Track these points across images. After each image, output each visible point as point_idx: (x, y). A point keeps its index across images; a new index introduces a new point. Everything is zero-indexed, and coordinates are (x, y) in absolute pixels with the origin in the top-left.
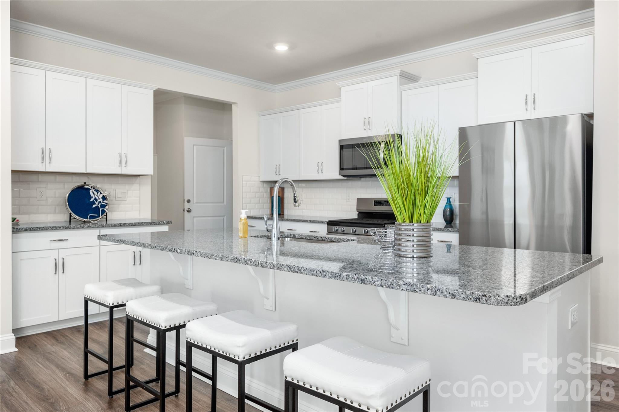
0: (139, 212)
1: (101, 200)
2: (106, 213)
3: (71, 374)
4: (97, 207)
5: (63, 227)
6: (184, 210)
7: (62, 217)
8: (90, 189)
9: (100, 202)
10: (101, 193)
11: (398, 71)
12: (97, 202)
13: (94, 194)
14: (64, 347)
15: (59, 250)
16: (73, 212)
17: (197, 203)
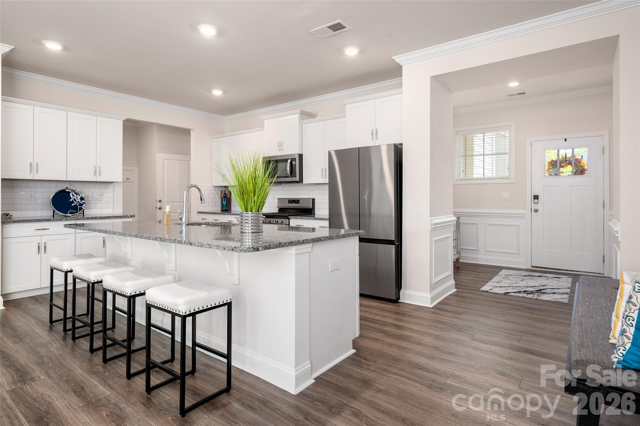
0: (112, 209)
1: (79, 200)
2: (83, 209)
3: (41, 321)
4: (76, 205)
5: (45, 220)
6: (156, 208)
7: (48, 213)
8: (71, 192)
9: (79, 202)
10: (79, 195)
11: (299, 111)
12: (76, 201)
13: (73, 195)
14: (42, 305)
15: (42, 236)
16: (55, 208)
17: (166, 202)
